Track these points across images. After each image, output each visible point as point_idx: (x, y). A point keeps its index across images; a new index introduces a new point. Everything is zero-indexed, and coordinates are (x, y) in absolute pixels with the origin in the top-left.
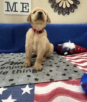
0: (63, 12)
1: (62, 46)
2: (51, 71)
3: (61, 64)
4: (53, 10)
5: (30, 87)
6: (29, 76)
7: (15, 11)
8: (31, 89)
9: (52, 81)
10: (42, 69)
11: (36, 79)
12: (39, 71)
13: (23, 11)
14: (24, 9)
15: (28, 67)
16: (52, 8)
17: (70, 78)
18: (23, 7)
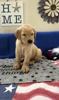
0: (52, 21)
1: (51, 52)
2: (36, 73)
3: (48, 67)
4: (43, 19)
5: (13, 86)
6: (15, 77)
7: (10, 23)
8: (13, 88)
9: (35, 82)
10: (29, 71)
11: (21, 80)
12: (25, 73)
13: (16, 23)
14: (18, 20)
15: (17, 69)
16: (42, 18)
17: (53, 80)
18: (17, 19)
